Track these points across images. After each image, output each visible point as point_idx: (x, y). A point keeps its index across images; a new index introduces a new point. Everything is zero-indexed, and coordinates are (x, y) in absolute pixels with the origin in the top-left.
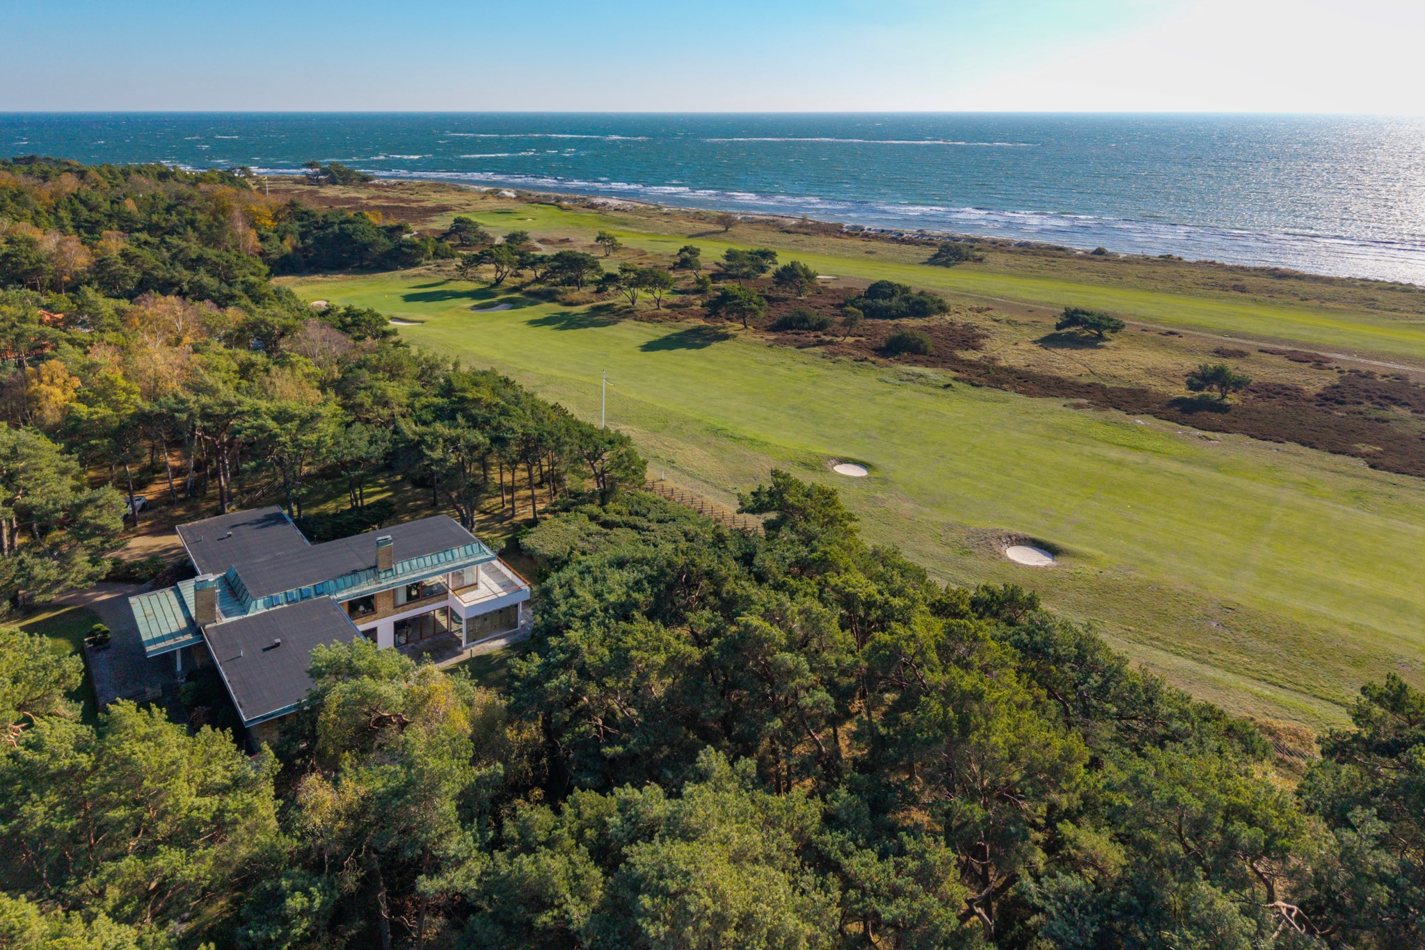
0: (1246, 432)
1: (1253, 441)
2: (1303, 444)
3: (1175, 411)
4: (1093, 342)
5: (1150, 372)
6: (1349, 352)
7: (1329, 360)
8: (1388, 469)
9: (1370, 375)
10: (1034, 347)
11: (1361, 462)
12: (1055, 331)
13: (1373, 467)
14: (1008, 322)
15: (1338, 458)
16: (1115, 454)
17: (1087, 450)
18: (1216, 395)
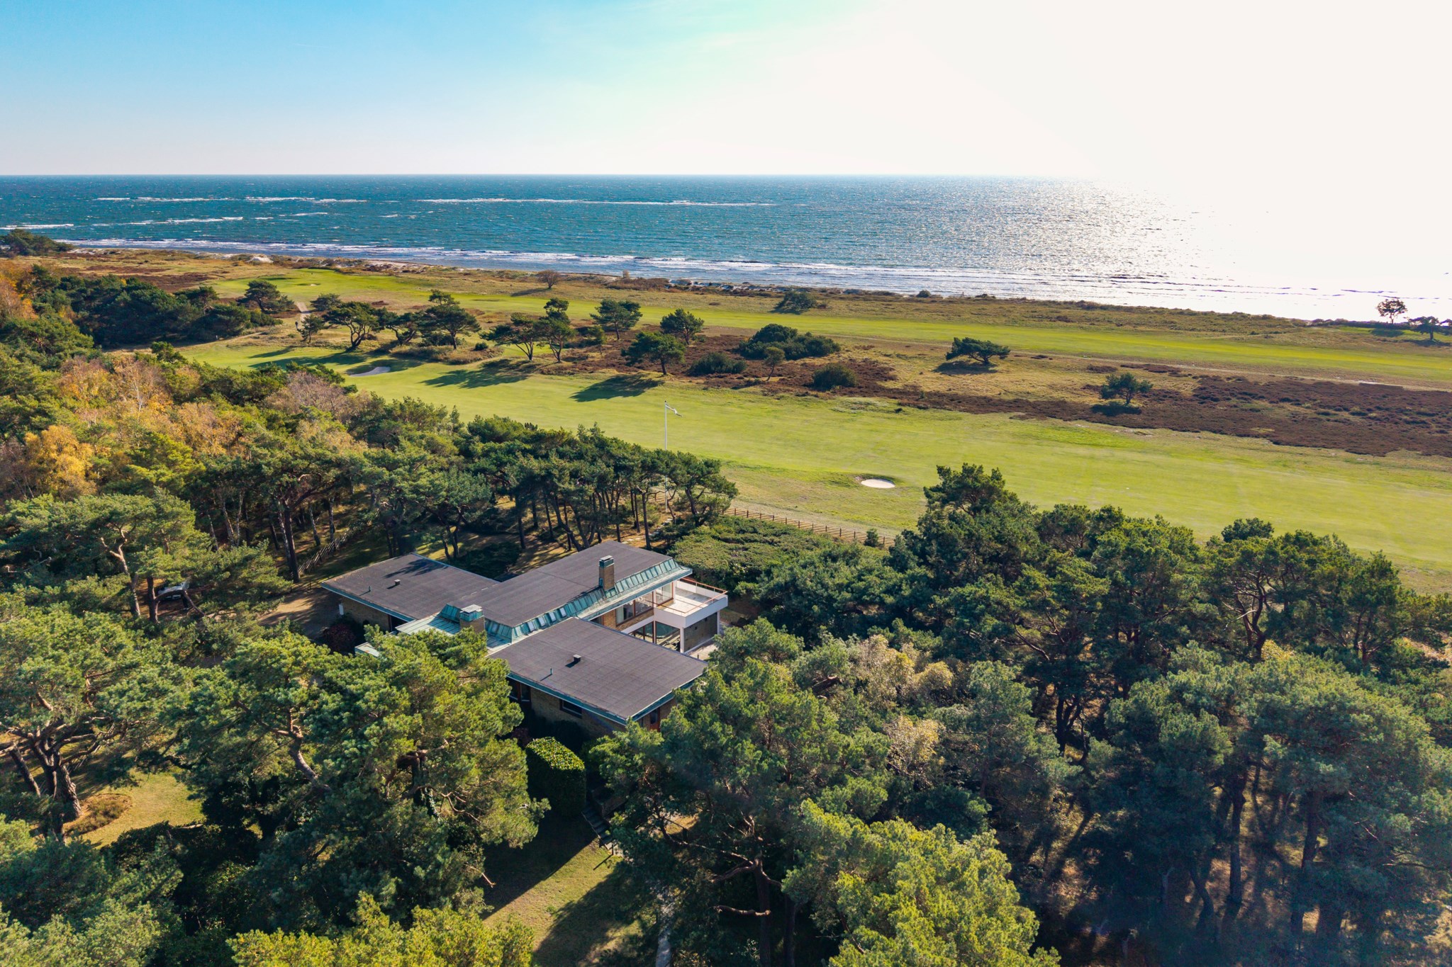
0: (1165, 426)
1: (1175, 433)
2: (1215, 432)
3: (1099, 415)
4: (984, 368)
5: (1051, 387)
6: (1188, 363)
7: (1179, 370)
8: (1288, 444)
9: (1216, 379)
10: (938, 375)
11: (1266, 441)
12: (945, 361)
13: (1276, 443)
14: (898, 356)
15: (1246, 440)
16: (1082, 451)
17: (1058, 450)
18: (1122, 401)
